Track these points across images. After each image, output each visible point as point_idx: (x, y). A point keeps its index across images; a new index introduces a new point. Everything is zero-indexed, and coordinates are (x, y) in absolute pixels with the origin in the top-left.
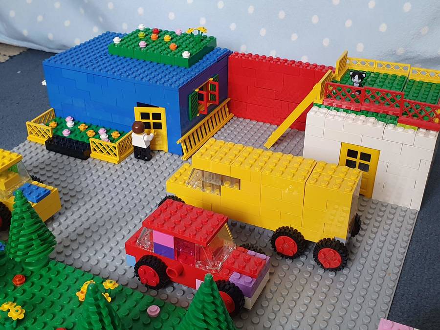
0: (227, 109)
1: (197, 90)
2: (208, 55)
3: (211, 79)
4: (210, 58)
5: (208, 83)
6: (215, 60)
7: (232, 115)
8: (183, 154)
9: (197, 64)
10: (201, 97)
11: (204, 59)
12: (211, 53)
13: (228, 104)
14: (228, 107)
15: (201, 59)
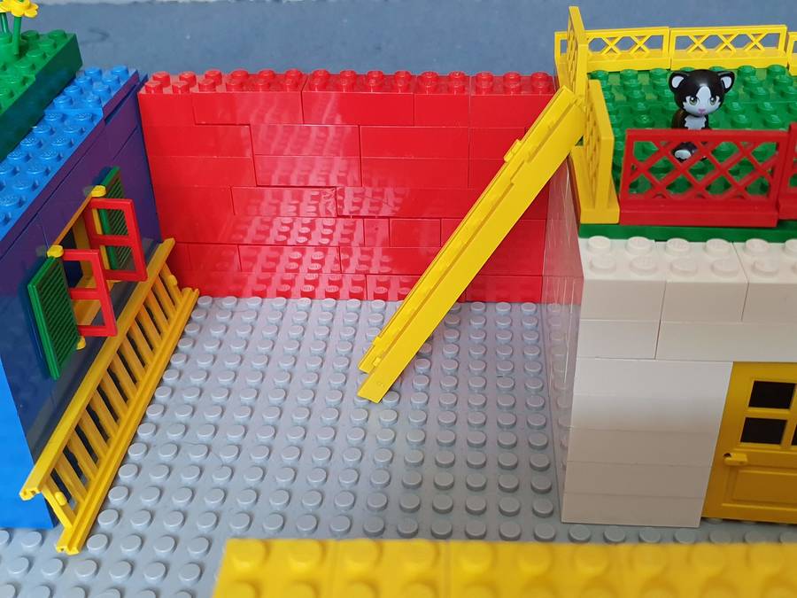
0: (172, 280)
1: (55, 252)
2: (60, 102)
3: (99, 191)
4: (72, 112)
5: (89, 207)
6: (93, 117)
7: (190, 295)
8: (55, 521)
9: (27, 144)
10: (73, 272)
11: (51, 118)
12: (71, 91)
13: (173, 262)
14: (173, 272)
15: (39, 120)
